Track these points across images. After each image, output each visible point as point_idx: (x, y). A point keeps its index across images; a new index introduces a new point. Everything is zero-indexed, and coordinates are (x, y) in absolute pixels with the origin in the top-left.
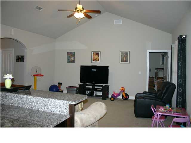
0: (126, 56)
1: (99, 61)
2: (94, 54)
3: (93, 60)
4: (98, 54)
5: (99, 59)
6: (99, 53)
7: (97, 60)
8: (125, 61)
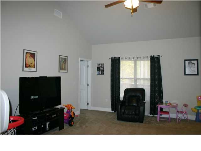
0: (64, 63)
1: (34, 68)
2: (27, 54)
3: (26, 67)
4: (33, 55)
5: (34, 65)
6: (35, 54)
7: (31, 67)
8: (64, 70)
